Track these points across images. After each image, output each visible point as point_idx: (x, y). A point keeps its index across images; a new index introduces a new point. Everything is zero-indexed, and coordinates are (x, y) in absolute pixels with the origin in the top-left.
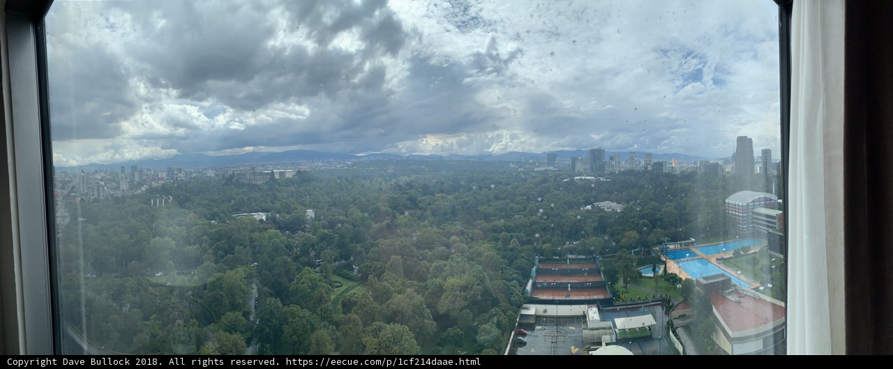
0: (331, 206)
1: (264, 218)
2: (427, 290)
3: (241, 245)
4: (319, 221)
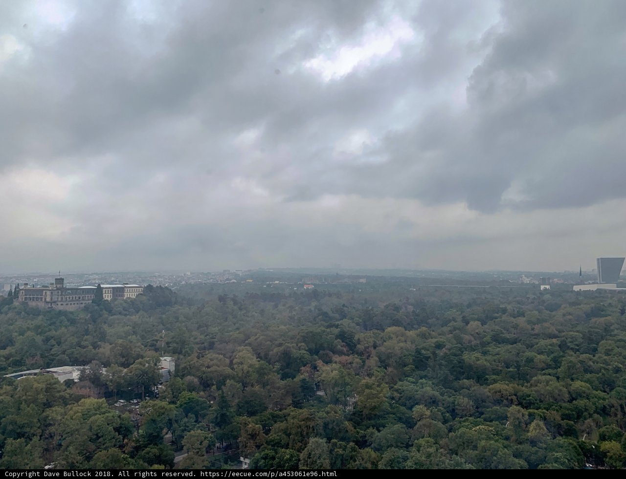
1: (75, 375)
4: (183, 377)
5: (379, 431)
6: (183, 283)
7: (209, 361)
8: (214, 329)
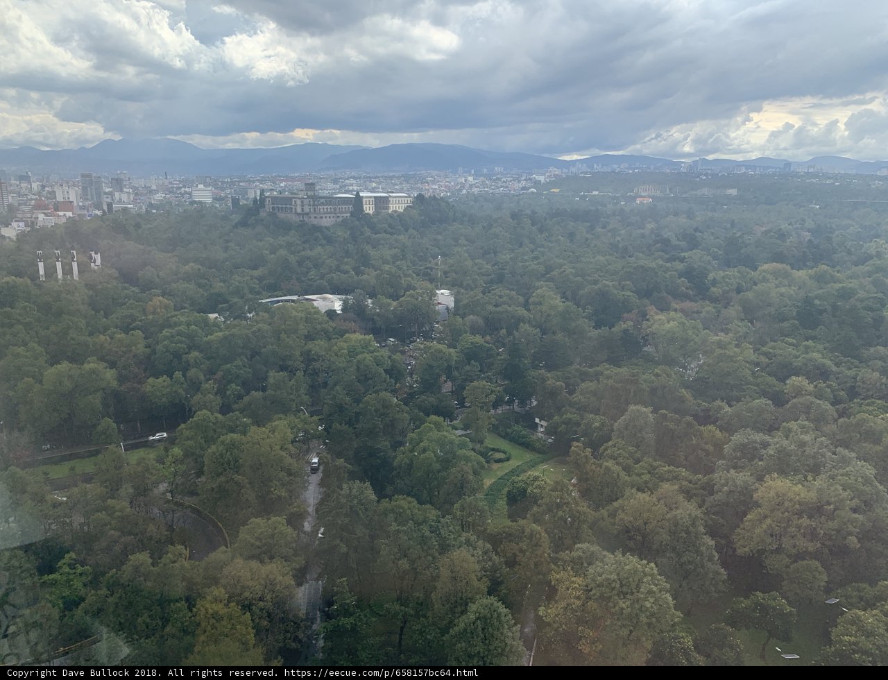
0: (492, 282)
1: (338, 306)
2: (712, 493)
3: (283, 368)
4: (464, 316)
5: (730, 406)
6: (464, 192)
7: (497, 297)
8: (505, 257)
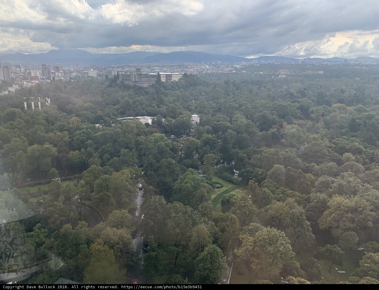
0: (216, 111)
1: (150, 121)
2: (309, 202)
3: (126, 148)
4: (203, 126)
5: (318, 165)
6: (204, 72)
7: (218, 118)
8: (222, 100)
